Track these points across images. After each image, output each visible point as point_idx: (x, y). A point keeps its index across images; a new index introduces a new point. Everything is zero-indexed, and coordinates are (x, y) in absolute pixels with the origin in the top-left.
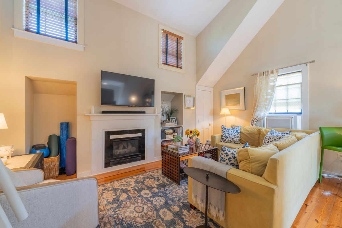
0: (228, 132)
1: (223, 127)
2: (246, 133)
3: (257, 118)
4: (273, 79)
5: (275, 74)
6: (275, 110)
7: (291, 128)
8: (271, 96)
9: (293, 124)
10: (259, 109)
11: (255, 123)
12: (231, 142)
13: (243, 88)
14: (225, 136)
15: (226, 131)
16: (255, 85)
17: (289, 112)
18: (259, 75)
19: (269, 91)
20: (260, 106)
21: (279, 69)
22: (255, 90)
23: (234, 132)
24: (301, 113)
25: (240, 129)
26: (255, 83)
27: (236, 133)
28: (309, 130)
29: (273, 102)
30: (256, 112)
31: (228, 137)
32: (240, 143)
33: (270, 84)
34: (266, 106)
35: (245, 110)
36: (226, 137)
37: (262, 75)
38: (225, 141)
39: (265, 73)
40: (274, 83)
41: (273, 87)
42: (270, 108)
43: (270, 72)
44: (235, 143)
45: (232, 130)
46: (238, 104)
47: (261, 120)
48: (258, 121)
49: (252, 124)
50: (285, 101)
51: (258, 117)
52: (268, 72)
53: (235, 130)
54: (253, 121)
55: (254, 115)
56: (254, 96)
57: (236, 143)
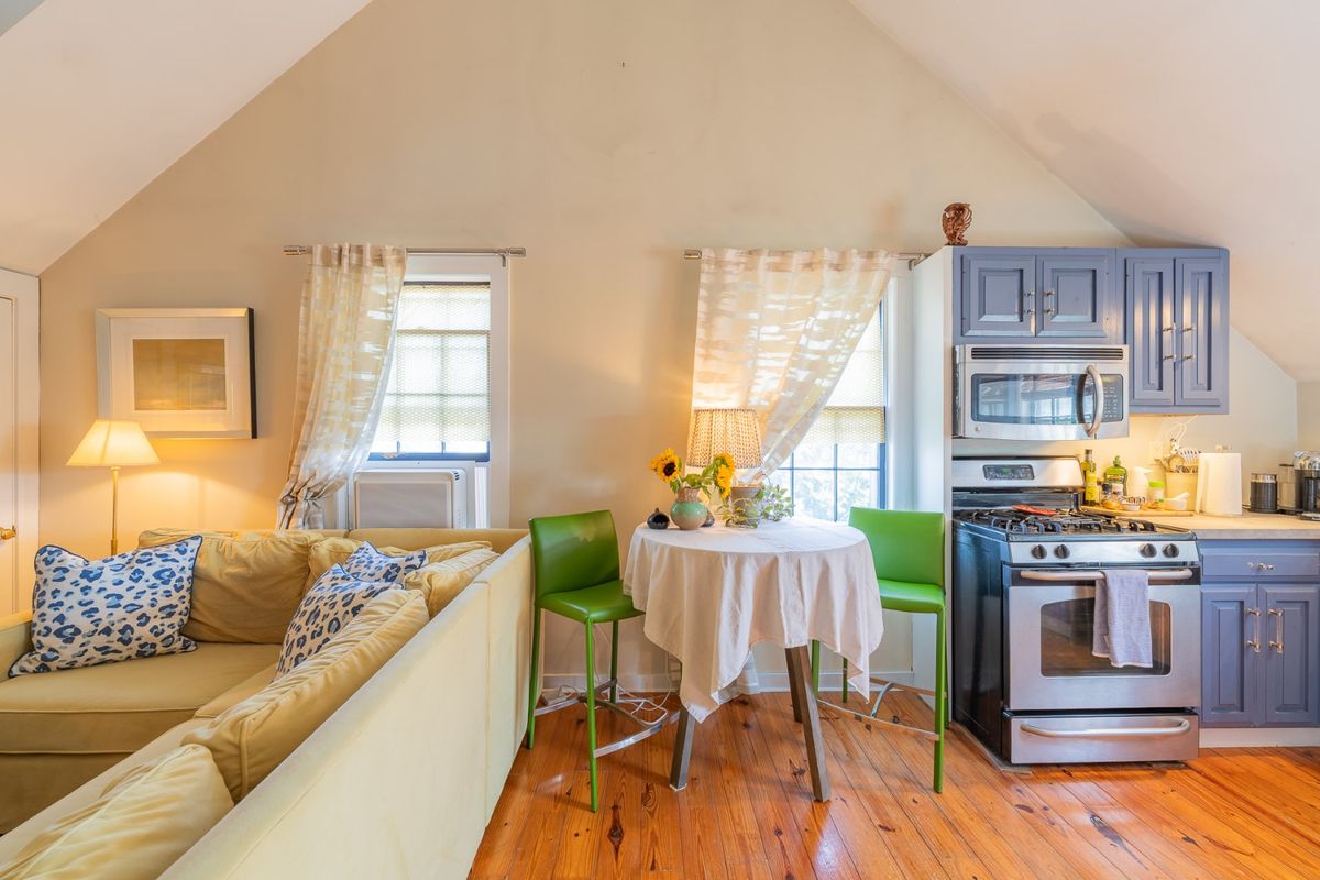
0: (85, 590)
1: (48, 562)
2: (232, 576)
3: (310, 484)
4: (383, 292)
5: (389, 268)
6: (398, 444)
7: (450, 524)
8: (377, 372)
9: (459, 503)
10: (321, 435)
11: (302, 506)
12: (108, 657)
13: (242, 312)
14: (56, 626)
15: (65, 586)
16: (302, 308)
17: (450, 449)
18: (318, 260)
19: (368, 348)
20: (323, 418)
21: (409, 251)
22: (306, 335)
23: (141, 585)
24: (483, 458)
25: (189, 555)
26: (303, 295)
27: (153, 586)
28: (511, 527)
29: (388, 402)
30: (305, 448)
31: (78, 631)
32: (185, 648)
33: (370, 314)
34: (352, 420)
35: (254, 435)
36: (59, 633)
37: (335, 262)
38: (53, 665)
39: (346, 252)
40: (387, 312)
41: (385, 332)
42: (373, 429)
43: (368, 255)
44: (141, 655)
45: (126, 574)
46: (221, 404)
47: (334, 488)
48: (316, 494)
49: (289, 513)
50: (434, 402)
51: (318, 478)
52: (360, 250)
53: (149, 572)
54: (291, 500)
55: (299, 466)
56: (300, 367)
57: (153, 655)
